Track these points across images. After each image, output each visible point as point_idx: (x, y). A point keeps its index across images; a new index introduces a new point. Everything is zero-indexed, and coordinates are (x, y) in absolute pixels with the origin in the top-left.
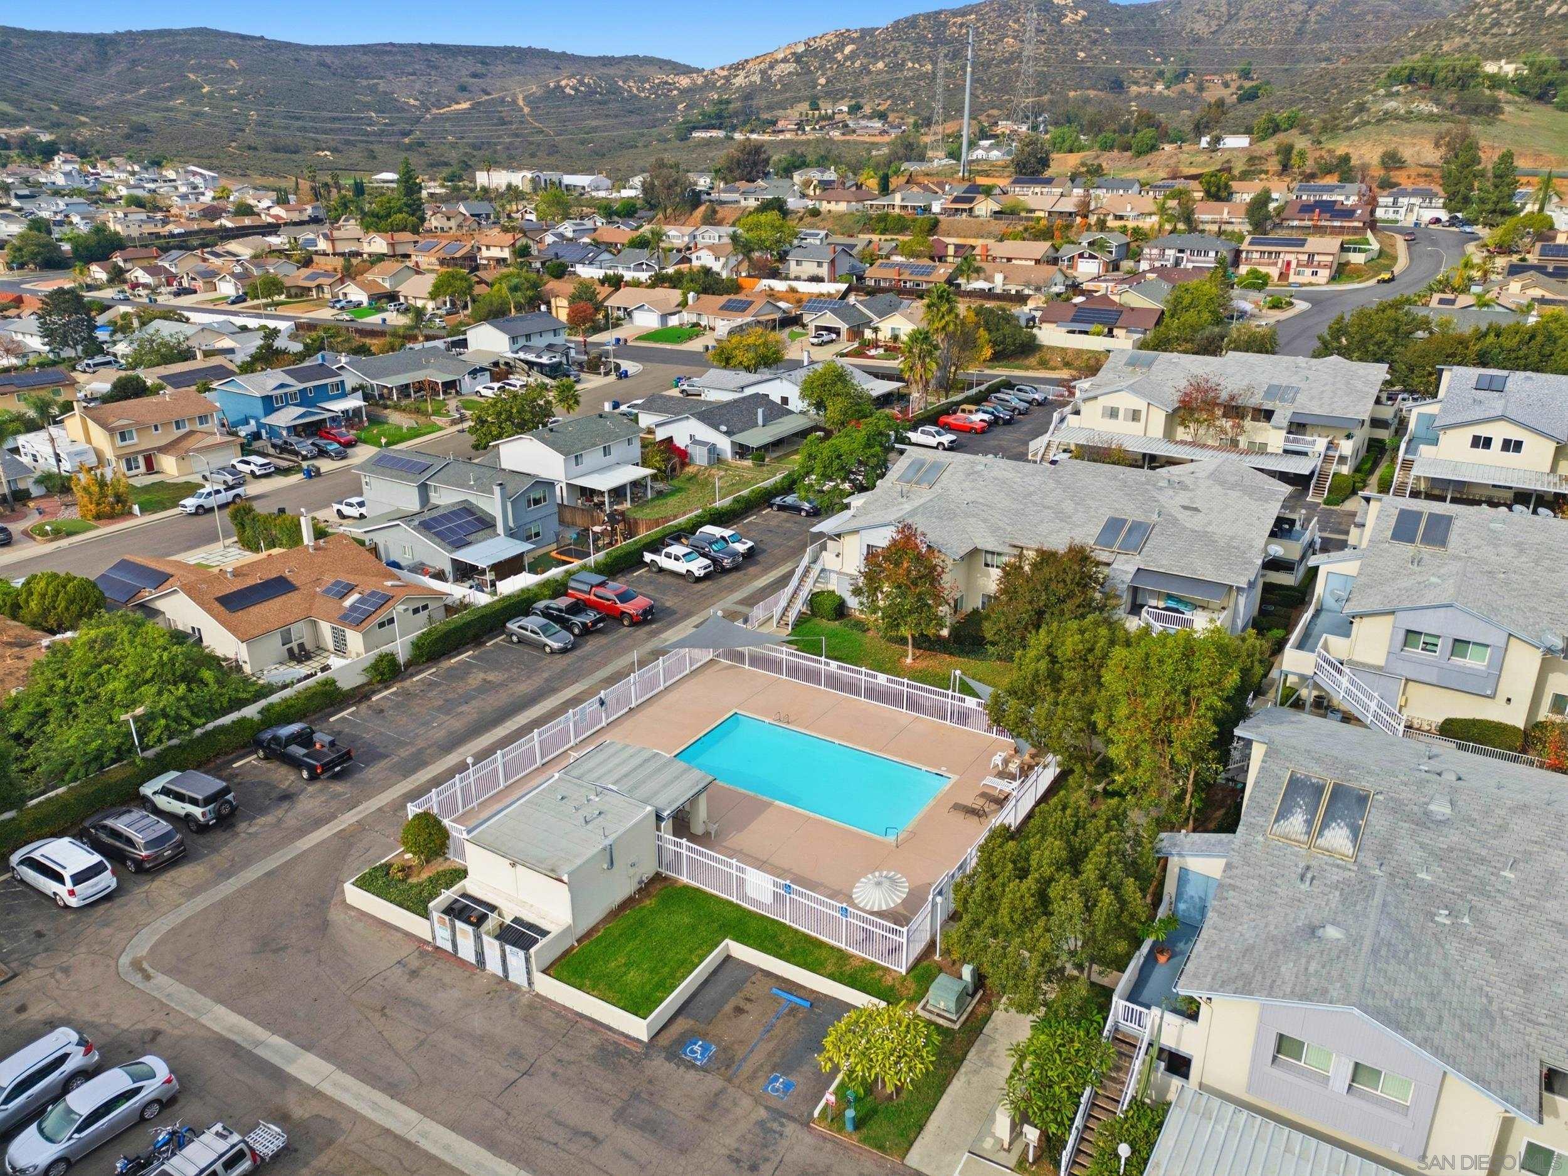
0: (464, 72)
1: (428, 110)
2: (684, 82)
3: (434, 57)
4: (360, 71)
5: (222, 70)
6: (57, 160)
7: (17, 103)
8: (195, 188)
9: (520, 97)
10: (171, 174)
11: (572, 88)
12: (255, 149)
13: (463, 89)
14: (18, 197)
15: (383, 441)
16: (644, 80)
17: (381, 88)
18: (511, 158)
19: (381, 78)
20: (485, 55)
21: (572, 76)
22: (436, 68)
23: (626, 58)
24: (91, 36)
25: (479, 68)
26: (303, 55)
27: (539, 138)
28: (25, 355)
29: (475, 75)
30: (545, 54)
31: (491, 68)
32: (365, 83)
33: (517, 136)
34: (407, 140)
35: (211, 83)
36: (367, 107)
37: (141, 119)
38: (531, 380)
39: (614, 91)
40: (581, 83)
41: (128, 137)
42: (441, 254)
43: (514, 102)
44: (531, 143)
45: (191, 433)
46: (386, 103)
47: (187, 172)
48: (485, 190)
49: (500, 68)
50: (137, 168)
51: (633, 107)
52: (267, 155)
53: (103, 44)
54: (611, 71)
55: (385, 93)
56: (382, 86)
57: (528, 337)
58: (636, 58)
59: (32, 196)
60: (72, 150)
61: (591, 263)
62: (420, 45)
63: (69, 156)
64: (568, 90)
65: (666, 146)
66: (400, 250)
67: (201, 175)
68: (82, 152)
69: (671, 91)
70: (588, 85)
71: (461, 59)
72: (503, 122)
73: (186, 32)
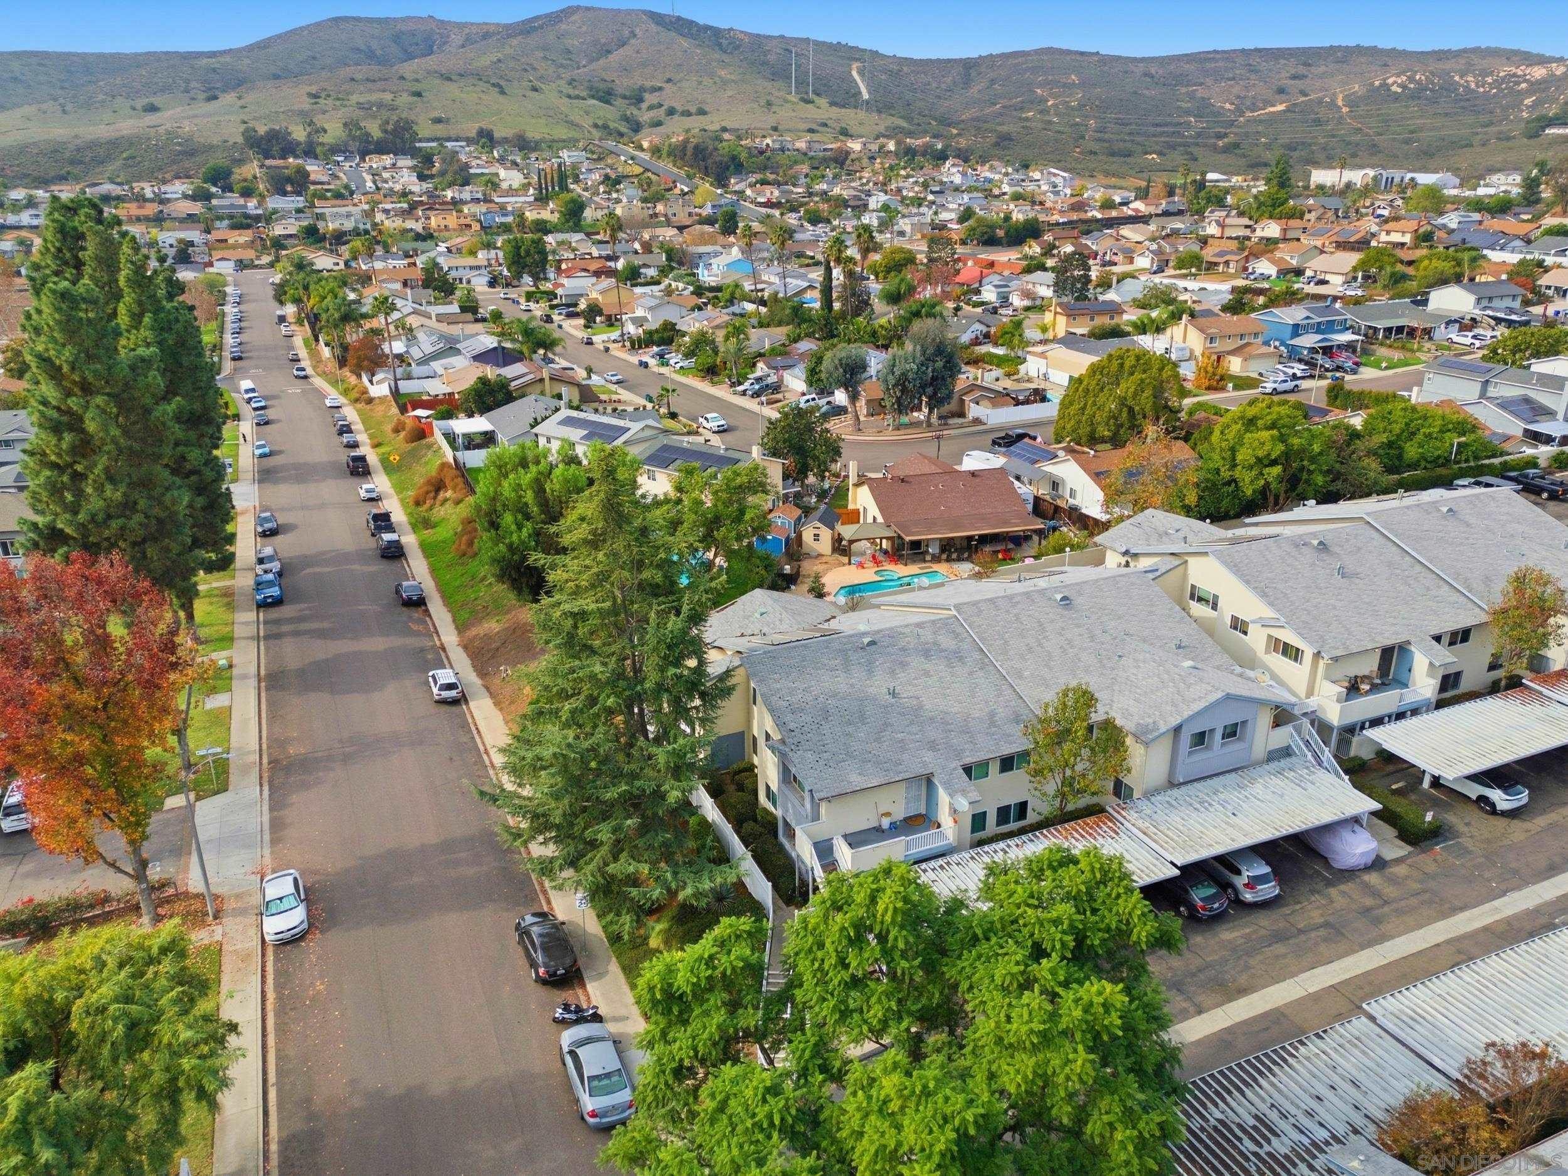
0: (1285, 74)
1: (1242, 114)
2: (1539, 72)
3: (1255, 60)
4: (1181, 79)
5: (1065, 85)
6: (948, 164)
7: (909, 119)
8: (1055, 186)
9: (1341, 96)
10: (1037, 175)
11: (1399, 86)
12: (1095, 153)
13: (1281, 91)
14: (932, 192)
15: (1384, 365)
16: (1484, 73)
17: (1199, 95)
18: (1329, 158)
19: (1201, 84)
20: (1307, 57)
21: (1403, 73)
22: (1256, 72)
23: (1465, 51)
24: (961, 60)
25: (1301, 70)
26: (1131, 67)
27: (1357, 138)
28: (1034, 299)
29: (1294, 77)
30: (1373, 51)
31: (1313, 69)
32: (1184, 90)
33: (1333, 136)
34: (1220, 143)
35: (1055, 97)
36: (1188, 112)
37: (1005, 129)
38: (1498, 333)
39: (1449, 87)
40: (1411, 79)
41: (997, 144)
42: (1334, 238)
43: (1333, 102)
44: (1349, 143)
45: (1248, 344)
46: (1203, 109)
47: (1049, 173)
48: (1321, 187)
49: (1322, 69)
50: (1010, 170)
51: (1469, 102)
52: (1104, 158)
53: (969, 66)
54: (1447, 65)
55: (1203, 99)
56: (1201, 92)
57: (1490, 299)
58: (1476, 50)
59: (941, 192)
60: (957, 156)
61: (1502, 249)
62: (1243, 51)
63: (956, 161)
64: (1394, 88)
65: (1510, 144)
66: (1290, 235)
67: (1061, 176)
68: (964, 157)
69: (1518, 83)
70: (1419, 82)
71: (1282, 61)
72: (1318, 122)
73: (1037, 52)
